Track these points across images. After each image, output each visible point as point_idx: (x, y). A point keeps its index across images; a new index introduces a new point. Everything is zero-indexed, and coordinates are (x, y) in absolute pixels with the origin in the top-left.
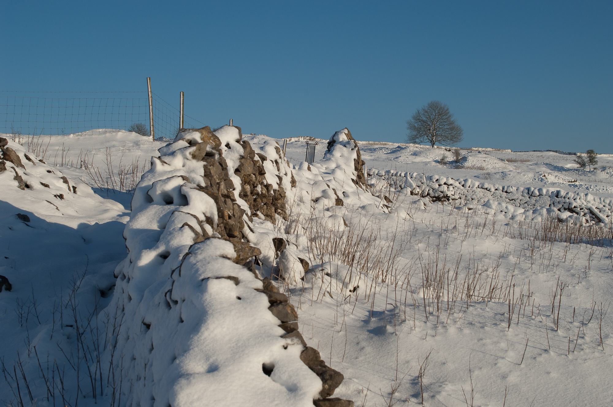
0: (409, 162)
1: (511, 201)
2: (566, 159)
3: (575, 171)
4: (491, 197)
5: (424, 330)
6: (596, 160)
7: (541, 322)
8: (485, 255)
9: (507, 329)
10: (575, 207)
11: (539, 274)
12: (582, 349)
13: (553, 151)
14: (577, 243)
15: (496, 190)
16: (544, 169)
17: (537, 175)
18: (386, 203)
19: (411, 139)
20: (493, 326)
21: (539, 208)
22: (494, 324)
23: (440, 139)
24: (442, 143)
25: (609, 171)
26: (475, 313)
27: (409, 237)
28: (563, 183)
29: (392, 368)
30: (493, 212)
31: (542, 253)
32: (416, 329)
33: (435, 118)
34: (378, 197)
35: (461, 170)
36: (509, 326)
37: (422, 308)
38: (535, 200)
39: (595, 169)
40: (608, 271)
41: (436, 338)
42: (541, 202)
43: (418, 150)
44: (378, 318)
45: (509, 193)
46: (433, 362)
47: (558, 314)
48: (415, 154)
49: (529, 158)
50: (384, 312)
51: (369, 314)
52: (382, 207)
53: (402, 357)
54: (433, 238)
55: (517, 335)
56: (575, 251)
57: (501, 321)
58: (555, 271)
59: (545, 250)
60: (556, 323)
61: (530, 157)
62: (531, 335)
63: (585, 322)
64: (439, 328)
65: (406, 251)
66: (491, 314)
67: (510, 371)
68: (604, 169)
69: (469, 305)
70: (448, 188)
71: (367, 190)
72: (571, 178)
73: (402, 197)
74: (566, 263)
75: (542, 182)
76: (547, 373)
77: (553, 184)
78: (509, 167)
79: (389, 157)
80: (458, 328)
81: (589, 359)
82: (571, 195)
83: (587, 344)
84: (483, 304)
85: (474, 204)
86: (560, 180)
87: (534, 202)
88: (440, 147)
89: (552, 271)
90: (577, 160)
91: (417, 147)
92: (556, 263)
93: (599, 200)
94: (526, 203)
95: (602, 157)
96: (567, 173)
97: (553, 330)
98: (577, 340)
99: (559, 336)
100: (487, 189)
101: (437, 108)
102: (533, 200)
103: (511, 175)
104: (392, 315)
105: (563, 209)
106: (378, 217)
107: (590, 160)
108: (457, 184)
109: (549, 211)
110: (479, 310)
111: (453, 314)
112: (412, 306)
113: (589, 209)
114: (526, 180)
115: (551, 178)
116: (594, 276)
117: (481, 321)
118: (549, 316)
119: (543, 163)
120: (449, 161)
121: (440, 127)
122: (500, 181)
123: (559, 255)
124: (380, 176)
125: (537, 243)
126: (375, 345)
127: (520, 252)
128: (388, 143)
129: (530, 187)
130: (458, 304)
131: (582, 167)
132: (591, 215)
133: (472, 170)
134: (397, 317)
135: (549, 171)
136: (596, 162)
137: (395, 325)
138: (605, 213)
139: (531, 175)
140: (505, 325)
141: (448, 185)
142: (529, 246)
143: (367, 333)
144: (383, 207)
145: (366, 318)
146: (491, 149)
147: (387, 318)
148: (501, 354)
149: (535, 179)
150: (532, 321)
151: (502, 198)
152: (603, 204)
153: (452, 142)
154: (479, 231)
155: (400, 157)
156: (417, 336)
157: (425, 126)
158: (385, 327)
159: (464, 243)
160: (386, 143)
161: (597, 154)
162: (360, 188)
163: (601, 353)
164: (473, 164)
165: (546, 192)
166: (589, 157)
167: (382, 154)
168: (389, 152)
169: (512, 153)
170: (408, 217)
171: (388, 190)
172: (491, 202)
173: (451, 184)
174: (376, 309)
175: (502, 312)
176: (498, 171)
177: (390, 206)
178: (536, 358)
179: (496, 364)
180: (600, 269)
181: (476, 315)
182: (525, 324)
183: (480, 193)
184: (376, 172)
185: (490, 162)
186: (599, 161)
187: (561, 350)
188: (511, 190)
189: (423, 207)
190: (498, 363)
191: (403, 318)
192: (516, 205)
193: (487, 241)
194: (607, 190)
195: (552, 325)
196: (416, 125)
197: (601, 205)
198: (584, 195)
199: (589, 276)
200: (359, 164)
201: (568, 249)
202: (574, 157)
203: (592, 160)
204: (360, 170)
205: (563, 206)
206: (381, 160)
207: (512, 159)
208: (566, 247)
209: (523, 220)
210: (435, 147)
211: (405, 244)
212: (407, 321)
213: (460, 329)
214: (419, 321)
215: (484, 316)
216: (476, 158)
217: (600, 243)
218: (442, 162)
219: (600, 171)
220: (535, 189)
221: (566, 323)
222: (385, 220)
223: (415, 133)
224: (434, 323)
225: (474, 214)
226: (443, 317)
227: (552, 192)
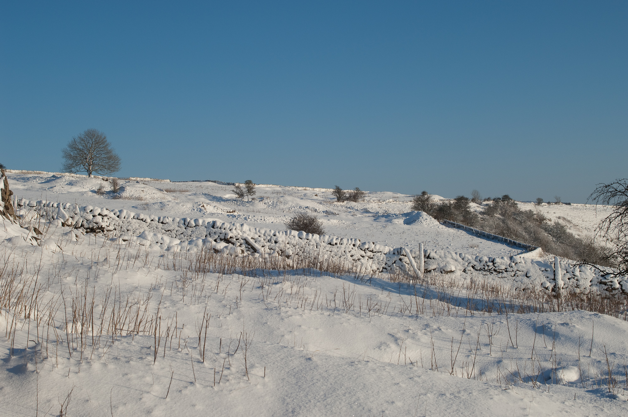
0: (65, 192)
1: (168, 232)
2: (225, 189)
3: (234, 202)
4: (147, 228)
5: (67, 367)
6: (254, 190)
7: (187, 354)
8: (137, 288)
9: (153, 363)
10: (231, 238)
11: (191, 306)
12: (228, 380)
13: (212, 181)
14: (230, 274)
15: (152, 220)
16: (202, 199)
17: (196, 206)
18: (35, 235)
19: (66, 168)
20: (139, 360)
21: (195, 239)
22: (140, 358)
23: (97, 168)
24: (99, 172)
25: (266, 202)
26: (120, 347)
27: (57, 270)
28: (222, 214)
29: (32, 408)
30: (148, 243)
31: (194, 284)
32: (59, 366)
33: (92, 147)
34: (27, 228)
35: (118, 200)
36: (155, 359)
37: (65, 344)
38: (191, 230)
39: (253, 199)
40: (259, 301)
41: (79, 374)
42: (198, 233)
43: (74, 179)
44: (19, 356)
45: (165, 224)
46: (76, 400)
47: (204, 345)
48: (71, 184)
49: (187, 188)
50: (25, 349)
51: (10, 352)
52: (30, 239)
53: (43, 395)
54: (83, 271)
55: (163, 368)
56: (227, 282)
57: (147, 354)
58: (206, 302)
59: (197, 281)
60: (202, 354)
61: (189, 187)
62: (177, 368)
63: (231, 353)
64: (83, 364)
65: (54, 285)
66: (137, 348)
67: (155, 406)
68: (262, 199)
69: (115, 340)
70: (102, 219)
71: (15, 222)
72: (230, 209)
73: (52, 229)
74: (218, 294)
75: (200, 212)
76: (193, 406)
77: (212, 214)
78: (168, 197)
79: (44, 186)
80: (102, 363)
81: (234, 389)
82: (227, 226)
83: (232, 374)
84: (129, 338)
85: (130, 235)
86: (218, 210)
87: (191, 232)
88: (97, 177)
89: (204, 302)
90: (235, 190)
91: (73, 177)
92: (208, 294)
93: (255, 231)
94: (182, 234)
95: (260, 188)
96: (226, 203)
97: (199, 362)
98: (222, 371)
99: (205, 368)
100: (144, 220)
101: (94, 136)
102: (189, 231)
103: (170, 206)
104: (33, 352)
105: (219, 239)
106: (25, 250)
107: (248, 190)
108: (112, 215)
109: (204, 242)
110: (124, 344)
111: (98, 349)
112: (55, 342)
113: (245, 239)
114: (185, 210)
115: (210, 209)
116: (245, 307)
117: (127, 356)
118: (196, 348)
119: (201, 194)
120: (106, 191)
121: (97, 156)
122: (158, 211)
123: (212, 286)
124: (31, 207)
125: (189, 274)
126: (14, 385)
127: (171, 284)
128: (43, 172)
129: (186, 218)
130: (104, 339)
131: (240, 197)
132: (247, 246)
133: (130, 201)
134: (38, 354)
135: (208, 201)
136: (254, 193)
137: (36, 363)
138: (260, 243)
139: (189, 205)
140: (151, 358)
141: (103, 216)
142: (181, 277)
143: (6, 372)
144: (32, 239)
145: (6, 356)
146: (150, 179)
147: (28, 356)
148: (146, 389)
149: (194, 210)
150: (179, 354)
151: (158, 229)
152: (259, 234)
153: (109, 171)
154: (131, 263)
155: (55, 186)
156: (60, 373)
157: (82, 155)
158: (26, 365)
159: (115, 275)
160: (40, 172)
161: (255, 184)
162: (7, 220)
163: (246, 383)
164: (131, 194)
165: (203, 223)
166: (247, 187)
167: (36, 184)
168: (44, 181)
169: (171, 183)
170: (58, 249)
171: (38, 221)
172: (147, 233)
173: (105, 215)
174: (17, 346)
175: (148, 346)
176: (156, 202)
177: (39, 238)
178: (181, 391)
179: (141, 399)
180: (251, 300)
181: (122, 350)
182: (171, 357)
183: (135, 224)
184: (27, 203)
185: (149, 192)
186: (257, 191)
187: (206, 382)
188: (167, 221)
189: (74, 239)
190: (143, 398)
191: (45, 355)
192: (173, 236)
193: (139, 273)
194: (265, 220)
195: (199, 357)
196: (72, 154)
197: (256, 235)
198: (240, 226)
199: (240, 306)
200: (7, 194)
201: (220, 280)
202: (232, 187)
203: (250, 191)
204: (8, 200)
205: (219, 236)
206: (35, 189)
207: (170, 189)
208: (219, 277)
209: (178, 251)
210: (92, 176)
211: (54, 277)
212: (49, 358)
213: (105, 365)
214: (62, 357)
215: (129, 350)
216: (134, 188)
217: (252, 273)
218: (99, 192)
219: (258, 201)
220: (191, 219)
221: (212, 354)
222: (33, 253)
223: (70, 162)
224: (77, 359)
225: (127, 246)
226: (87, 352)
227: (208, 223)
